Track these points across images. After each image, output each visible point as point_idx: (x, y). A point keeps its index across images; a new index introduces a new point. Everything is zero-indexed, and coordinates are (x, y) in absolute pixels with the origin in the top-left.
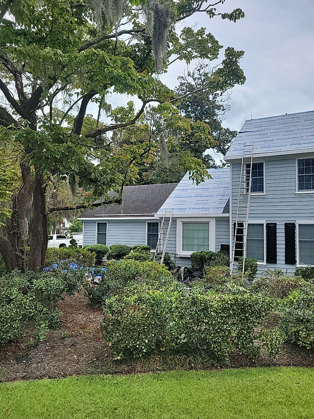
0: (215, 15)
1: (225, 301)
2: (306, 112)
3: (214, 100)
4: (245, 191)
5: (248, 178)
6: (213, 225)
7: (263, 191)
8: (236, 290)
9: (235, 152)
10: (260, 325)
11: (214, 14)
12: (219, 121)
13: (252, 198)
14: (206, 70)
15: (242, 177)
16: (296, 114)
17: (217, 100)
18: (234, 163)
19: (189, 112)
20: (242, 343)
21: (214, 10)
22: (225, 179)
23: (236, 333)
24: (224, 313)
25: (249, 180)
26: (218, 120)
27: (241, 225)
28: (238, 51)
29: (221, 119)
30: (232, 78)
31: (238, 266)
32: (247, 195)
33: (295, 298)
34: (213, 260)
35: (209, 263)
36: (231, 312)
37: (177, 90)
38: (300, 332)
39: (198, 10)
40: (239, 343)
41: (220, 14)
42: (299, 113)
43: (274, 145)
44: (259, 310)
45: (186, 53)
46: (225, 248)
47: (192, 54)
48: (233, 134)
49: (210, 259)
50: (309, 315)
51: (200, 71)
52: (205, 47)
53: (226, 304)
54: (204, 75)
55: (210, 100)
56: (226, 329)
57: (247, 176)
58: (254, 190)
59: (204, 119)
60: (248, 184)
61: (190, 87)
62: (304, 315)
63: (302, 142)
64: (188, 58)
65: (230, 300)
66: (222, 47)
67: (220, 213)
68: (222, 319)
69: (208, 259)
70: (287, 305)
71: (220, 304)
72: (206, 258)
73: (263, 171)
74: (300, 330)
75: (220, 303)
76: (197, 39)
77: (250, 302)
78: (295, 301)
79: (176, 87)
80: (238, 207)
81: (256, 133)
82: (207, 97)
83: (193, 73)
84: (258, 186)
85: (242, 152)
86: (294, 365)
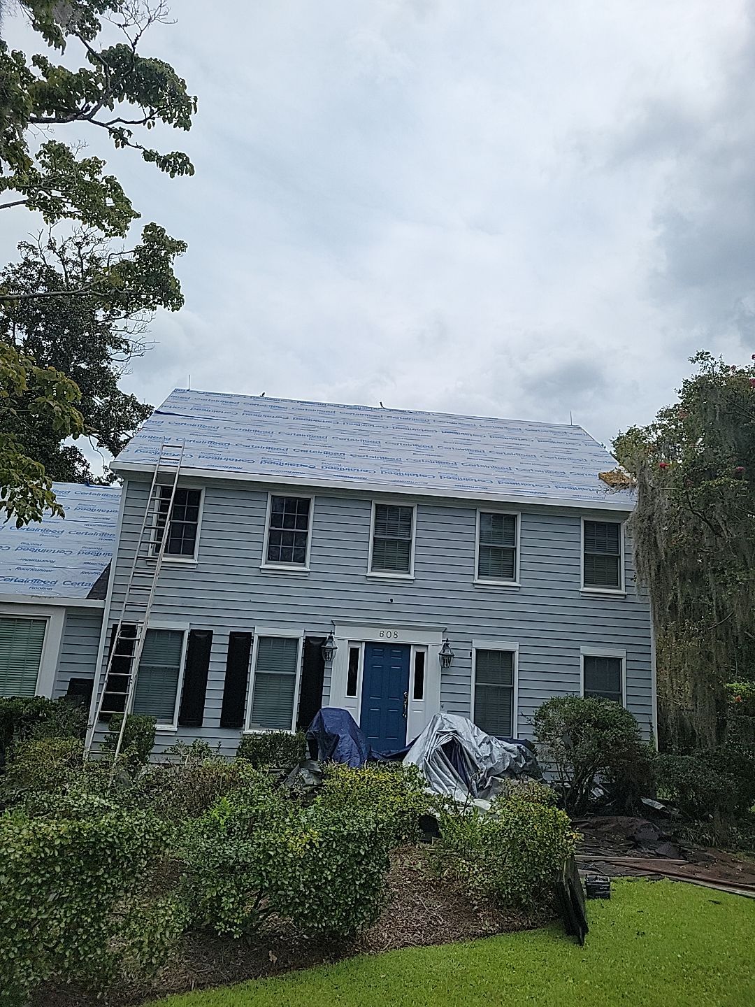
0: (129, 144)
1: (44, 839)
2: (298, 402)
3: (108, 323)
4: (150, 551)
5: (162, 520)
6: (56, 627)
7: (193, 554)
8: (84, 806)
9: (140, 456)
10: (129, 895)
11: (125, 142)
12: (114, 374)
13: (166, 567)
14: (98, 251)
15: (149, 515)
16: (279, 400)
17: (114, 324)
18: (135, 480)
19: (38, 333)
20: (76, 953)
21: (127, 133)
22: (108, 515)
23: (62, 925)
24: (38, 873)
25: (163, 524)
26: (112, 370)
27: (130, 630)
28: (172, 239)
29: (118, 369)
30: (153, 290)
31: (108, 735)
32: (154, 560)
33: (224, 814)
34: (43, 719)
35: (28, 728)
36: (58, 869)
37: (14, 274)
38: (224, 899)
39: (89, 118)
40: (67, 954)
41: (141, 147)
42: (286, 401)
43: (229, 456)
44: (134, 854)
45: (46, 198)
46: (80, 689)
47: (61, 204)
48: (144, 411)
49: (34, 718)
50: (246, 855)
51: (80, 248)
52: (97, 203)
53: (47, 849)
54: (90, 260)
55: (97, 322)
56: (36, 919)
57: (161, 516)
58: (172, 549)
59: (75, 361)
60: (160, 534)
61: (49, 277)
62: (237, 855)
63: (285, 460)
64: (52, 211)
65: (60, 837)
66: (139, 216)
67: (80, 598)
68: (28, 892)
69: (26, 719)
70: (202, 833)
71: (29, 849)
72: (22, 715)
73: (198, 509)
74: (223, 895)
75: (31, 847)
76: (80, 179)
77: (112, 837)
78: (222, 822)
79: (11, 265)
80: (129, 587)
81: (193, 422)
82: (91, 312)
83: (63, 246)
84: (182, 541)
85: (157, 457)
86: (198, 985)
